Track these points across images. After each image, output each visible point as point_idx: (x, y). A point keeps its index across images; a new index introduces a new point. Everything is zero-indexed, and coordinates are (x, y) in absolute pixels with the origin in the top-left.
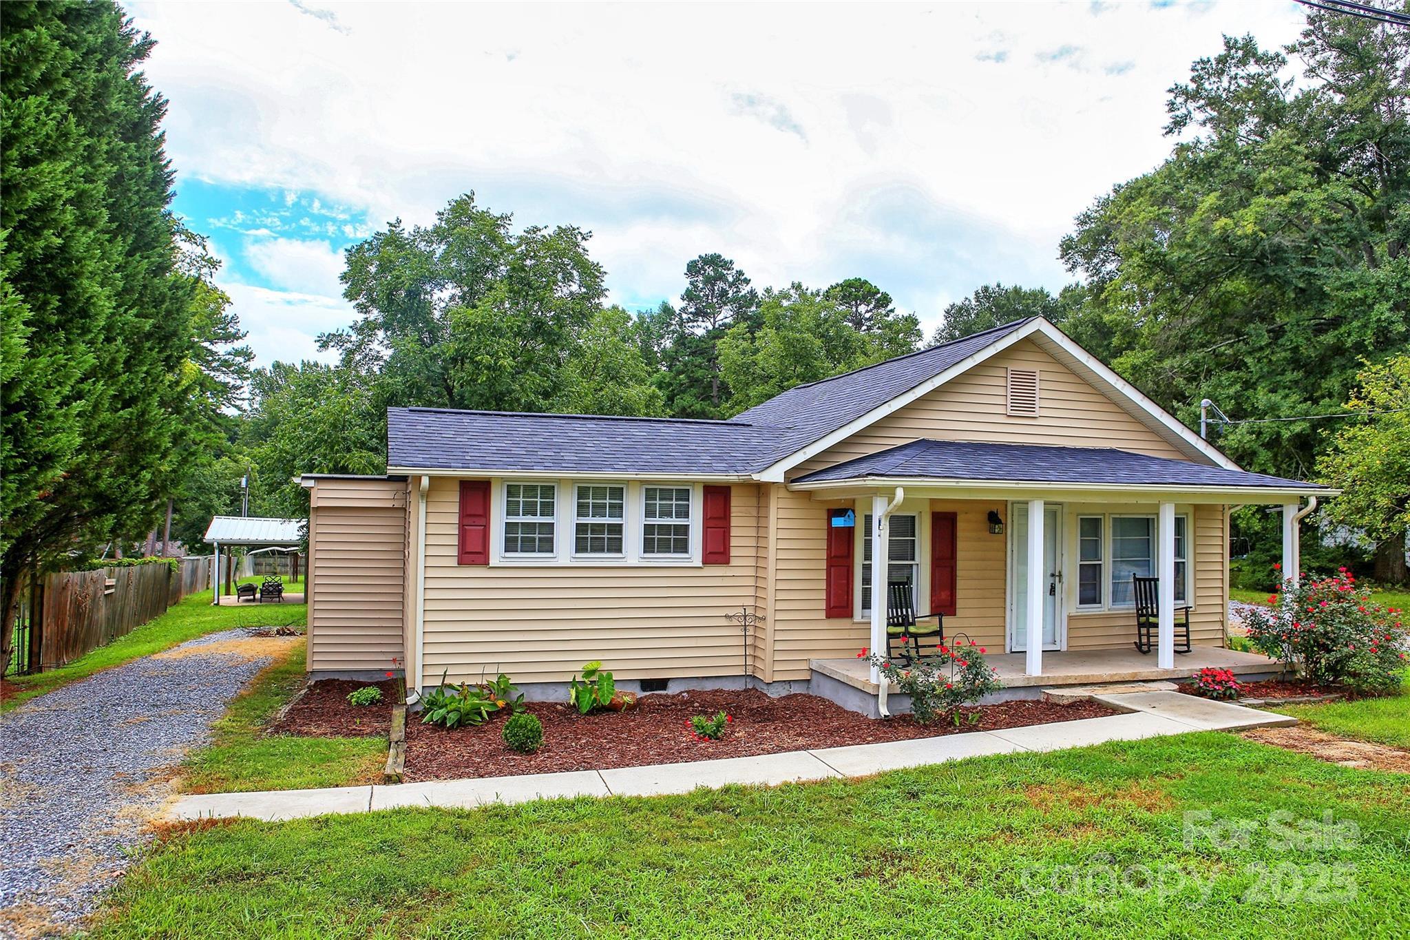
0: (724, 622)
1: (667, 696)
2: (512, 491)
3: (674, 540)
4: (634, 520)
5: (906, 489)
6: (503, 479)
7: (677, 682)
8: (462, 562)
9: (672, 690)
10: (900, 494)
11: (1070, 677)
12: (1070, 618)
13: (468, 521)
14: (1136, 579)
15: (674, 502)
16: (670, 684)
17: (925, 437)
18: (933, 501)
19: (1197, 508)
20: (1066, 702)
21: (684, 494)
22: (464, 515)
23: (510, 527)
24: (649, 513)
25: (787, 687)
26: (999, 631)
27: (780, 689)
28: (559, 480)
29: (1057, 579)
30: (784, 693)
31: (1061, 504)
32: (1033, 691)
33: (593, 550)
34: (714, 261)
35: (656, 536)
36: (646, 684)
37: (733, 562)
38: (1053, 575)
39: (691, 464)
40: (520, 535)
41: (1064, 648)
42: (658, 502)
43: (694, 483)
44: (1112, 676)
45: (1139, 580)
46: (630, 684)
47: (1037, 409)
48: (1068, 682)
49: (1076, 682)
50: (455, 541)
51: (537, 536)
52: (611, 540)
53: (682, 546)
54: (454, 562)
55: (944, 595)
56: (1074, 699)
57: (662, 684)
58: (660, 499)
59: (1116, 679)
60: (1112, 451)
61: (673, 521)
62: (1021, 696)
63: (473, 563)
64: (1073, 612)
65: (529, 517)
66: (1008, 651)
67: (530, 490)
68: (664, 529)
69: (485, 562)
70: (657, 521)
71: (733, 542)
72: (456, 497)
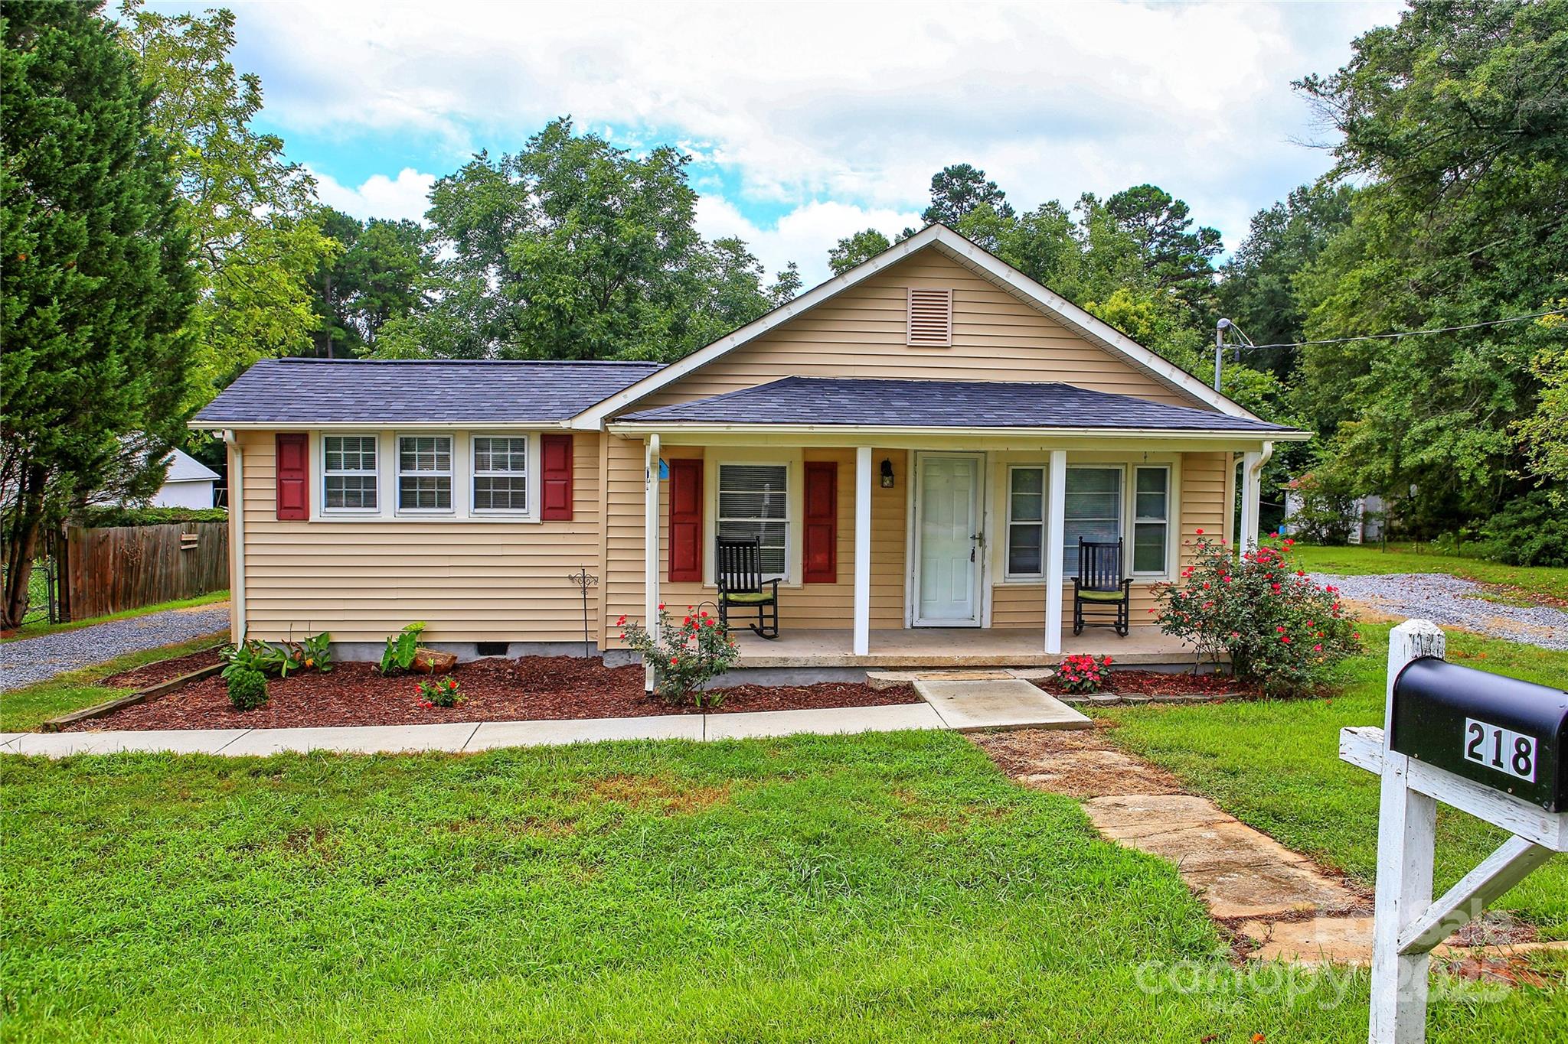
0: (568, 584)
1: (504, 661)
2: (331, 443)
3: (510, 494)
4: (462, 473)
5: (661, 435)
6: (320, 431)
7: (516, 647)
8: (281, 517)
9: (513, 654)
10: (655, 442)
11: (906, 659)
12: (995, 589)
13: (284, 475)
14: (1082, 544)
15: (509, 453)
16: (510, 649)
17: (796, 375)
18: (805, 450)
19: (1186, 457)
20: (881, 687)
21: (519, 445)
22: (280, 467)
23: (330, 482)
24: (480, 465)
25: (626, 656)
26: (896, 602)
27: (617, 658)
28: (380, 432)
29: (977, 541)
30: (622, 663)
31: (985, 452)
32: (856, 673)
33: (423, 505)
34: (962, 172)
35: (492, 490)
36: (483, 648)
37: (577, 518)
38: (974, 537)
39: (530, 412)
40: (344, 490)
41: (987, 624)
42: (491, 453)
43: (529, 432)
44: (967, 659)
45: (1087, 545)
46: (464, 647)
47: (949, 337)
48: (904, 664)
49: (915, 664)
50: (273, 496)
51: (362, 490)
52: (438, 494)
53: (519, 501)
54: (273, 518)
55: (820, 559)
56: (890, 685)
57: (502, 647)
58: (494, 450)
59: (973, 663)
60: (1064, 387)
61: (509, 474)
62: (840, 677)
63: (291, 519)
64: (999, 582)
65: (353, 470)
66: (908, 625)
67: (352, 443)
68: (501, 482)
69: (305, 517)
70: (491, 473)
71: (577, 497)
72: (272, 451)
